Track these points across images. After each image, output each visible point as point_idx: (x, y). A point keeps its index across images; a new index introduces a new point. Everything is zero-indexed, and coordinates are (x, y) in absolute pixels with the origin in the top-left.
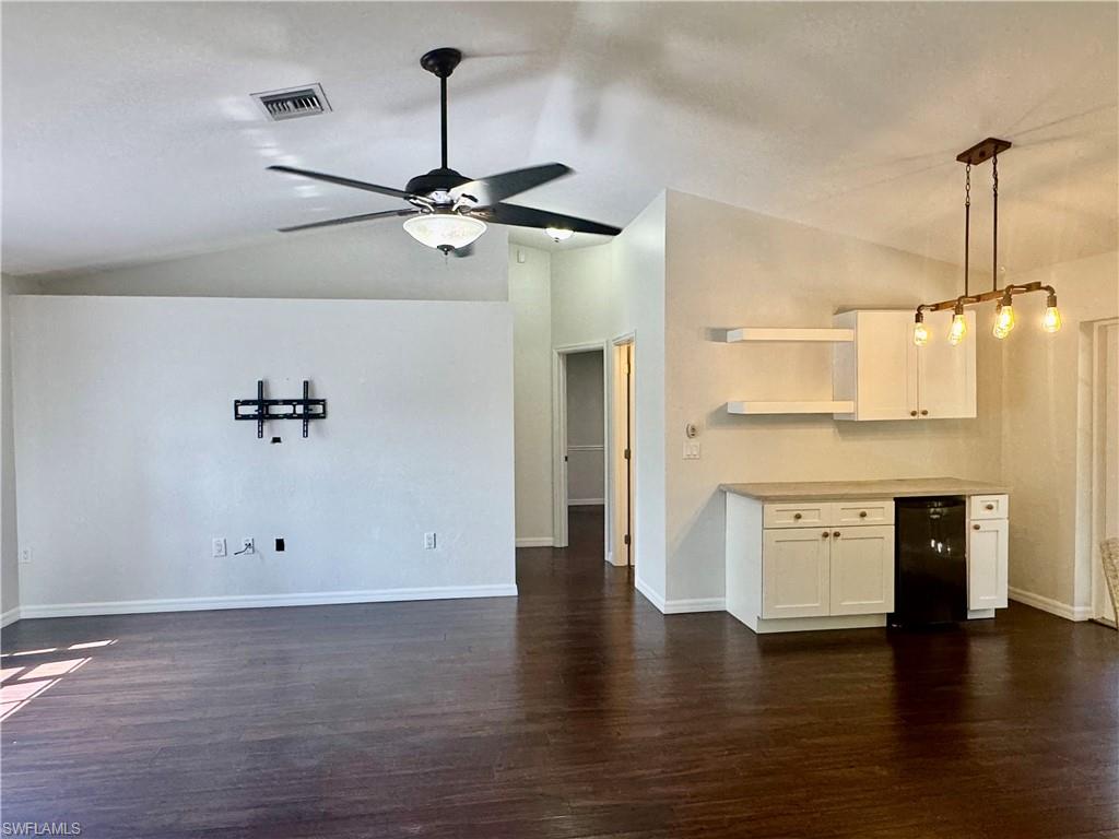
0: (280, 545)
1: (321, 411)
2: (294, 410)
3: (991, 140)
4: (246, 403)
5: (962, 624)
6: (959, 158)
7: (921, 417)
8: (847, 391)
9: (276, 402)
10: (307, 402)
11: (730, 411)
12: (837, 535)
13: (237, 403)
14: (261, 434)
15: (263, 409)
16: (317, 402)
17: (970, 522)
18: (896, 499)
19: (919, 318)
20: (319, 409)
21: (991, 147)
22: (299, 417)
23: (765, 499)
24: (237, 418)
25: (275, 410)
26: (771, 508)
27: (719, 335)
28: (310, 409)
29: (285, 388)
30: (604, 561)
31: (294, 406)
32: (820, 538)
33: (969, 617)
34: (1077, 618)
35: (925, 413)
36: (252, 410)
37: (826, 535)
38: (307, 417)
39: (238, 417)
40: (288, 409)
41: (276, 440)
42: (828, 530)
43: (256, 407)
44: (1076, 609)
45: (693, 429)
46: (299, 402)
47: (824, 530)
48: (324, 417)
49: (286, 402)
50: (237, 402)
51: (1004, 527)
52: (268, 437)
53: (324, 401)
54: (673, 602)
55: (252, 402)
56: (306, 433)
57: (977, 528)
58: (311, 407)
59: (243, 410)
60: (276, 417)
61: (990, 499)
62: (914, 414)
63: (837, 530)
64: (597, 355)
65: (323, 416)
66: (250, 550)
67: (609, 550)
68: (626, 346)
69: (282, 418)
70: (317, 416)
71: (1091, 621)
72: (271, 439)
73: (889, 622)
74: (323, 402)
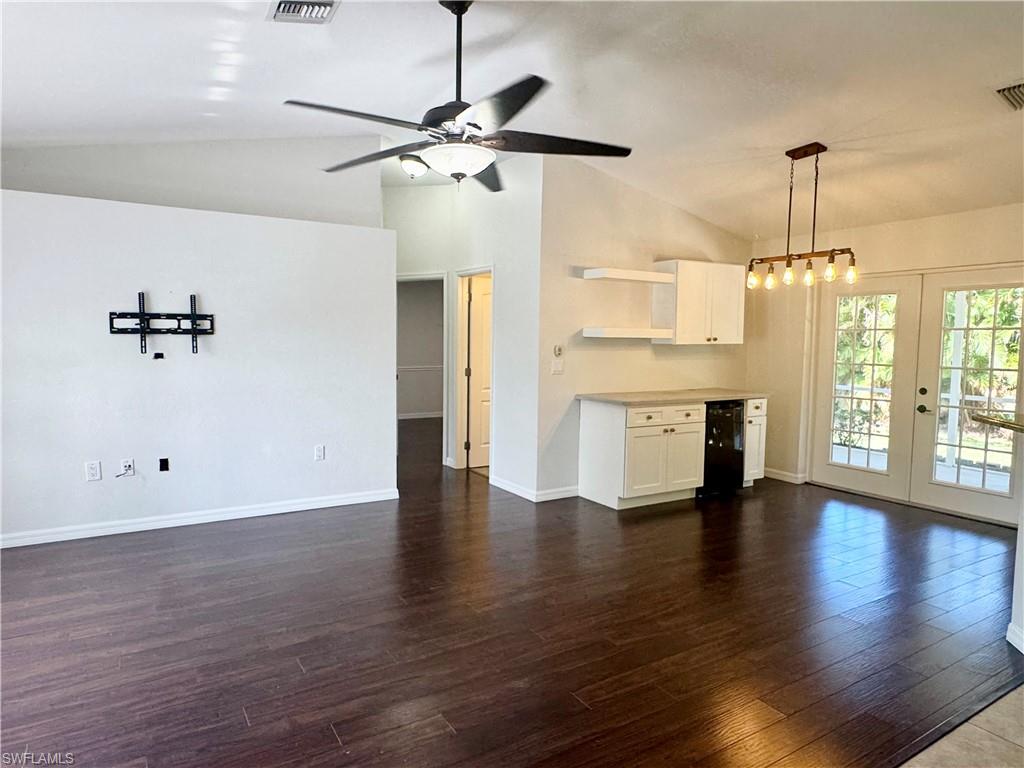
0: (164, 465)
1: (209, 327)
2: (179, 325)
3: (816, 144)
4: (123, 315)
5: (740, 492)
6: (788, 153)
7: (712, 342)
8: (670, 322)
9: (158, 316)
10: (194, 317)
11: (585, 335)
12: (673, 430)
13: (113, 316)
14: (143, 348)
15: (144, 323)
16: (204, 317)
17: (747, 419)
18: (706, 403)
19: (751, 268)
20: (206, 325)
21: (815, 149)
22: (186, 332)
23: (627, 404)
24: (112, 332)
25: (156, 324)
26: (632, 411)
27: (577, 272)
28: (197, 324)
29: (169, 300)
30: (442, 466)
31: (179, 321)
32: (662, 433)
33: (744, 486)
34: (799, 482)
35: (715, 339)
36: (132, 323)
37: (666, 431)
38: (195, 332)
39: (114, 331)
40: (172, 324)
41: (159, 356)
42: (666, 427)
43: (137, 321)
44: (800, 476)
45: (560, 350)
46: (185, 317)
47: (664, 427)
48: (212, 333)
49: (170, 316)
50: (111, 314)
51: (764, 421)
52: (151, 353)
53: (212, 316)
54: (543, 492)
55: (133, 316)
56: (195, 349)
57: (750, 422)
58: (198, 322)
59: (119, 323)
60: (158, 331)
61: (757, 402)
62: (709, 340)
63: (672, 427)
64: (436, 285)
65: (211, 331)
66: (131, 472)
67: (447, 456)
68: (467, 278)
69: (164, 333)
70: (204, 332)
71: (806, 483)
72: (153, 356)
73: (697, 495)
74: (211, 318)
